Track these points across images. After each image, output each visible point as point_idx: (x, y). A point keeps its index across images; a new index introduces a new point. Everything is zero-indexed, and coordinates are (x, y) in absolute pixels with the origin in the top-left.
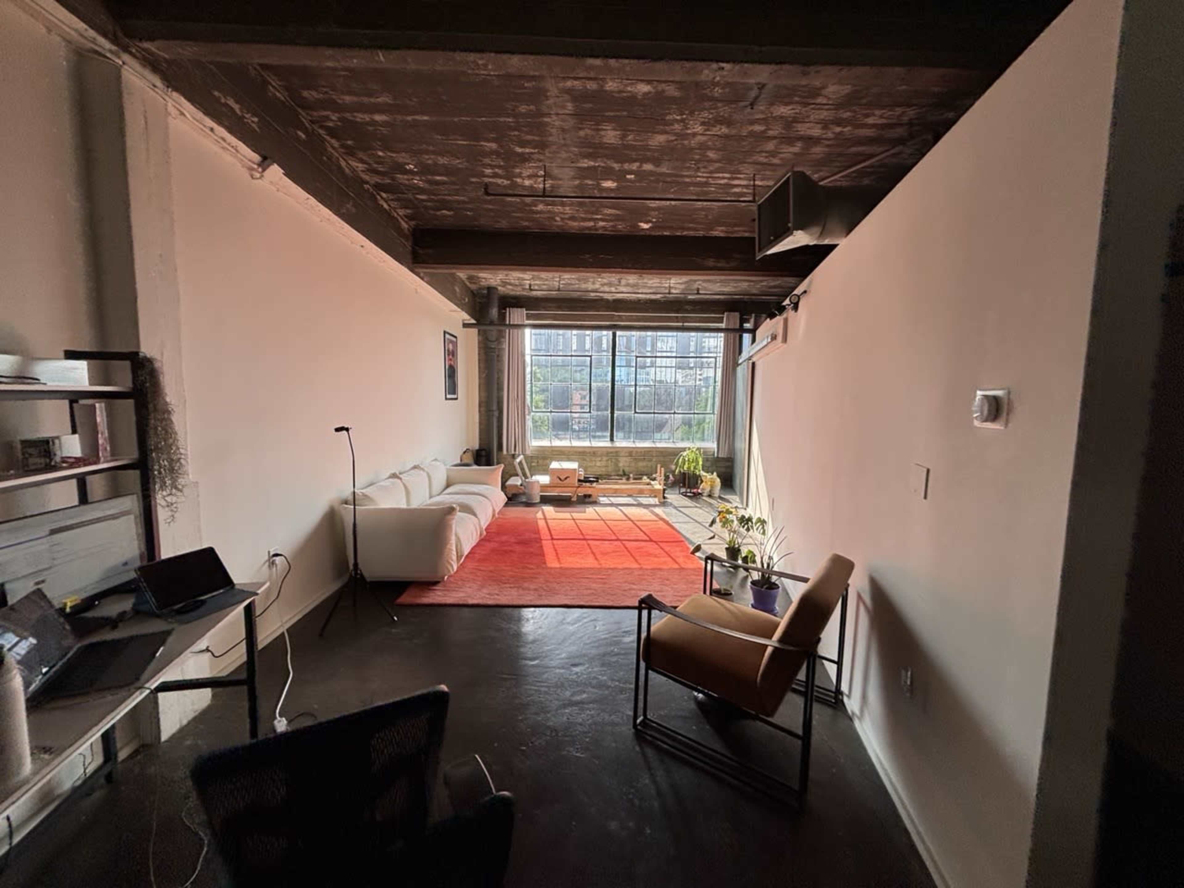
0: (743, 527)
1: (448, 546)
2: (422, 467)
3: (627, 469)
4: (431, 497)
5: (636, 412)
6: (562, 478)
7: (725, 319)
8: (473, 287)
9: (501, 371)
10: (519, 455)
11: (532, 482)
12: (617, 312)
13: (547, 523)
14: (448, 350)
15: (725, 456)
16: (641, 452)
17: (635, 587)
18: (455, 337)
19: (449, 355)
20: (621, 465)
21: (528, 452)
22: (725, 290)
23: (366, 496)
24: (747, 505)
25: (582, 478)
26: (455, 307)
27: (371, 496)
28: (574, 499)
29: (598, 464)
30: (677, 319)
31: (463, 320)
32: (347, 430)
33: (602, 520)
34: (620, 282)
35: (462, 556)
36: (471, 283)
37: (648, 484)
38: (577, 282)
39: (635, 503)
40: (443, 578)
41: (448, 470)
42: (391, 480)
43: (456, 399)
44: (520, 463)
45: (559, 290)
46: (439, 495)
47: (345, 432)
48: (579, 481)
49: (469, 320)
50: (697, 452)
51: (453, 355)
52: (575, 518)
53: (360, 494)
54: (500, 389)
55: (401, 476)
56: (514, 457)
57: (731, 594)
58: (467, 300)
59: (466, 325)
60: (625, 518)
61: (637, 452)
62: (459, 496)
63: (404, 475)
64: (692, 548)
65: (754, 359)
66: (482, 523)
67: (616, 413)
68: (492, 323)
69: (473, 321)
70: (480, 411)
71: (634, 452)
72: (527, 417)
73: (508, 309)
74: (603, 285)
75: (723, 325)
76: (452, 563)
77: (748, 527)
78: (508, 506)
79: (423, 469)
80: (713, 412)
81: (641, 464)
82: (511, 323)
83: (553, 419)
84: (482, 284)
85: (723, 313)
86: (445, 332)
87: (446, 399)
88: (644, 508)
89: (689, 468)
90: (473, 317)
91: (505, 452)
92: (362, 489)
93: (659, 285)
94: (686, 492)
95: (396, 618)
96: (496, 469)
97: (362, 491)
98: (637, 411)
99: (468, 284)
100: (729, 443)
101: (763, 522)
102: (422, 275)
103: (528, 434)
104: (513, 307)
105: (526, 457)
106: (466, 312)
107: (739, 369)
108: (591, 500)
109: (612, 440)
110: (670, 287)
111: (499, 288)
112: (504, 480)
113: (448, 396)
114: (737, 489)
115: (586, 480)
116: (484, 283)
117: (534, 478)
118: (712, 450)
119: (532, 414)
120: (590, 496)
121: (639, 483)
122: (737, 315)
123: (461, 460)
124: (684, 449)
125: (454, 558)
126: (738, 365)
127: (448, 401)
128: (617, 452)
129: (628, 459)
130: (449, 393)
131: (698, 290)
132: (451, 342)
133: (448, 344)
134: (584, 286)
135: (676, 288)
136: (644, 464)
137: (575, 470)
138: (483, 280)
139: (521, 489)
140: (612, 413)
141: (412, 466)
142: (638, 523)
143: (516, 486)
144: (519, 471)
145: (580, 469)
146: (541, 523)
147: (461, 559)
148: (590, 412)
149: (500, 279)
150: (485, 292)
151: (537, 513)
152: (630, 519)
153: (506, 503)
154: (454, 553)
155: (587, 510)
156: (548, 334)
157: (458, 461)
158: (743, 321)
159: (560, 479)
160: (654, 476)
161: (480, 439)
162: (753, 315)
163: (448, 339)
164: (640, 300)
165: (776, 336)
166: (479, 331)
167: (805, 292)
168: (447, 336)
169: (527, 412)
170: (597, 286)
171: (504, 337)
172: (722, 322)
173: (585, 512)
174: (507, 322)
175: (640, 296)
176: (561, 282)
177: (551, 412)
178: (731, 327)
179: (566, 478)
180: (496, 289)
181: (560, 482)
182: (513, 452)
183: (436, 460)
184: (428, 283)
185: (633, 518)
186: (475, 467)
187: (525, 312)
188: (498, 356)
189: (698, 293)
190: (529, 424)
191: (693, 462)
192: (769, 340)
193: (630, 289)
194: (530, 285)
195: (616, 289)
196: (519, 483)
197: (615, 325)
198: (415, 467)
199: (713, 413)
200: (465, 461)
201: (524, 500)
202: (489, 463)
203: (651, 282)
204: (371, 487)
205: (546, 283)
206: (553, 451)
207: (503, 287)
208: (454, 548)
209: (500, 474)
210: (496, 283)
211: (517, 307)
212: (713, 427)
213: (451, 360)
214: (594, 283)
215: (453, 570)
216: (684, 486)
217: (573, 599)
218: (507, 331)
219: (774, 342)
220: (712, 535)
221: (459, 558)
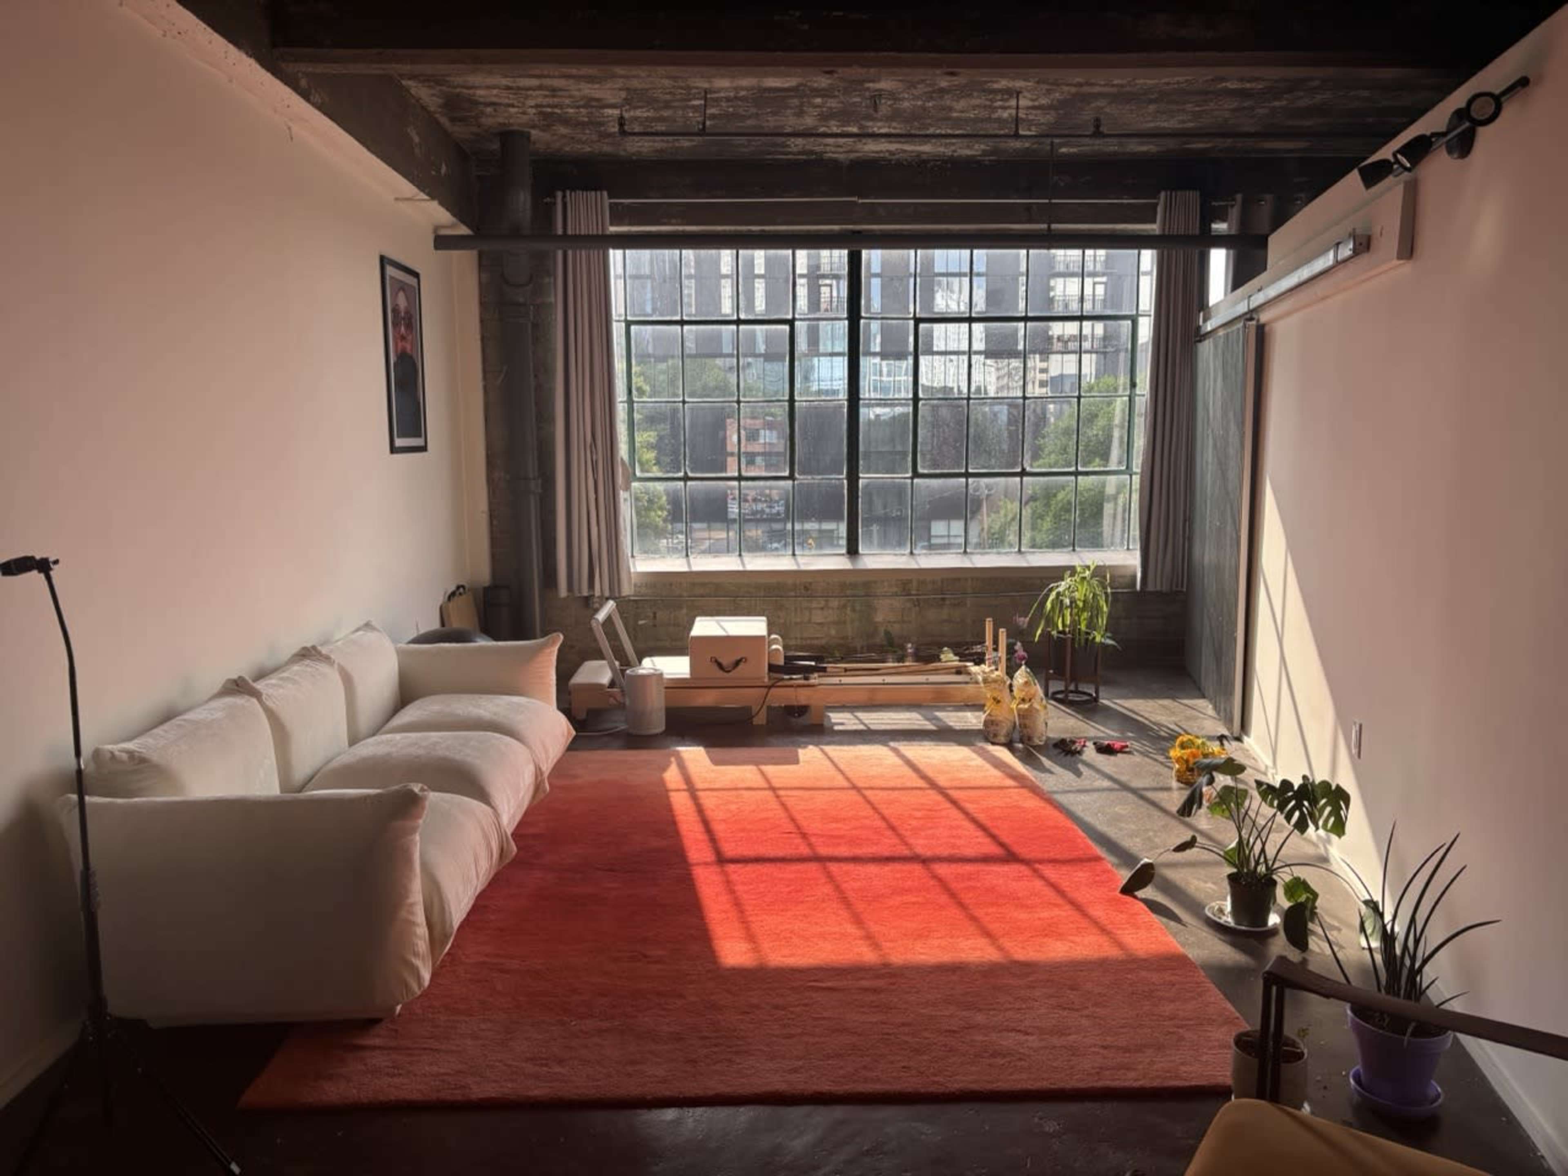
0: (1288, 818)
1: (403, 914)
2: (324, 650)
3: (896, 629)
4: (353, 741)
5: (916, 474)
6: (726, 661)
7: (1160, 209)
8: (459, 131)
9: (544, 369)
10: (604, 599)
11: (643, 677)
12: (861, 196)
13: (695, 798)
14: (395, 311)
15: (1165, 588)
16: (934, 582)
17: (980, 1018)
18: (416, 275)
19: (396, 325)
20: (879, 618)
21: (627, 590)
22: (1165, 124)
23: (143, 760)
24: (1244, 726)
25: (781, 662)
26: (407, 188)
27: (155, 758)
28: (760, 719)
29: (818, 617)
30: (1028, 214)
31: (436, 228)
32: (44, 566)
33: (854, 787)
34: (876, 108)
35: (446, 937)
36: (453, 120)
37: (959, 672)
38: (754, 110)
39: (930, 726)
40: (393, 1009)
41: (400, 653)
42: (229, 700)
43: (423, 449)
44: (609, 621)
45: (703, 132)
46: (375, 731)
47: (35, 577)
48: (772, 668)
49: (452, 226)
50: (1095, 582)
51: (409, 326)
52: (776, 783)
53: (125, 756)
54: (544, 417)
55: (259, 686)
56: (589, 604)
57: (1300, 1056)
58: (444, 170)
59: (442, 242)
60: (921, 783)
61: (922, 583)
62: (434, 736)
63: (273, 680)
64: (1124, 875)
65: (1264, 317)
66: (505, 819)
67: (865, 479)
68: (516, 234)
69: (463, 230)
70: (490, 481)
71: (915, 584)
72: (623, 495)
73: (559, 194)
74: (824, 118)
75: (1154, 228)
76: (418, 963)
77: (1302, 816)
78: (576, 750)
79: (327, 659)
80: (1128, 467)
81: (932, 614)
82: (569, 232)
83: (692, 500)
84: (487, 121)
85: (1155, 196)
86: (383, 259)
87: (393, 450)
88: (960, 743)
89: (1075, 623)
90: (461, 215)
91: (563, 592)
92: (130, 739)
93: (984, 114)
94: (1066, 691)
95: (235, 1168)
96: (541, 648)
97: (130, 746)
98: (921, 470)
99: (444, 121)
100: (1174, 556)
101: (1339, 797)
102: (303, 83)
103: (626, 539)
104: (573, 189)
105: (623, 604)
106: (441, 204)
107: (1206, 349)
108: (804, 720)
109: (853, 551)
110: (1017, 120)
111: (534, 132)
112: (564, 674)
113: (399, 442)
114: (1208, 682)
115: (790, 667)
116: (491, 120)
117: (647, 662)
118: (1129, 573)
119: (635, 485)
120: (803, 710)
121: (936, 671)
122: (1193, 197)
123: (443, 624)
124: (1057, 574)
125: (422, 945)
126: (1202, 337)
127: (395, 456)
128: (867, 585)
129: (897, 603)
130: (402, 435)
131: (1097, 123)
132: (402, 287)
133: (395, 296)
134: (771, 122)
135: (1030, 123)
136: (945, 613)
137: (762, 637)
138: (489, 110)
139: (611, 695)
140: (853, 478)
141: (295, 650)
142: (953, 793)
143: (600, 686)
144: (605, 645)
145: (773, 636)
146: (680, 802)
147: (444, 944)
148: (791, 477)
149: (537, 106)
150: (496, 146)
151: (664, 769)
152: (933, 785)
153: (575, 739)
154: (422, 931)
155: (801, 752)
156: (672, 261)
157: (433, 624)
158: (1208, 216)
159: (720, 666)
160: (978, 649)
161: (494, 557)
162: (1239, 197)
163: (392, 278)
164: (925, 162)
165: (1369, 239)
166: (481, 255)
167: (1523, 82)
168: (390, 271)
169: (620, 480)
170: (809, 121)
171: (552, 274)
172: (1154, 221)
173: (796, 761)
174: (560, 232)
175: (926, 148)
176: (709, 111)
177: (686, 479)
178: (1179, 229)
179: (737, 663)
180: (528, 136)
181: (721, 674)
182: (585, 593)
183: (368, 626)
184: (320, 108)
185: (942, 781)
186: (483, 642)
187: (607, 202)
188: (535, 326)
189: (1097, 133)
190: (627, 512)
191: (1083, 609)
192: (1346, 251)
193: (897, 128)
194: (621, 121)
195: (861, 127)
196: (605, 678)
197: (854, 232)
198: (307, 654)
199: (1129, 471)
200: (456, 624)
201: (623, 727)
202: (520, 631)
203: (962, 104)
204: (166, 726)
205: (666, 113)
206: (694, 584)
207: (546, 128)
208: (420, 917)
209: (554, 658)
210: (525, 118)
211: (586, 188)
212: (1127, 509)
213: (403, 338)
214: (800, 113)
215: (420, 984)
216: (1060, 674)
217: (795, 1071)
218: (560, 254)
219: (1364, 259)
220: (1187, 836)
221: (434, 942)
